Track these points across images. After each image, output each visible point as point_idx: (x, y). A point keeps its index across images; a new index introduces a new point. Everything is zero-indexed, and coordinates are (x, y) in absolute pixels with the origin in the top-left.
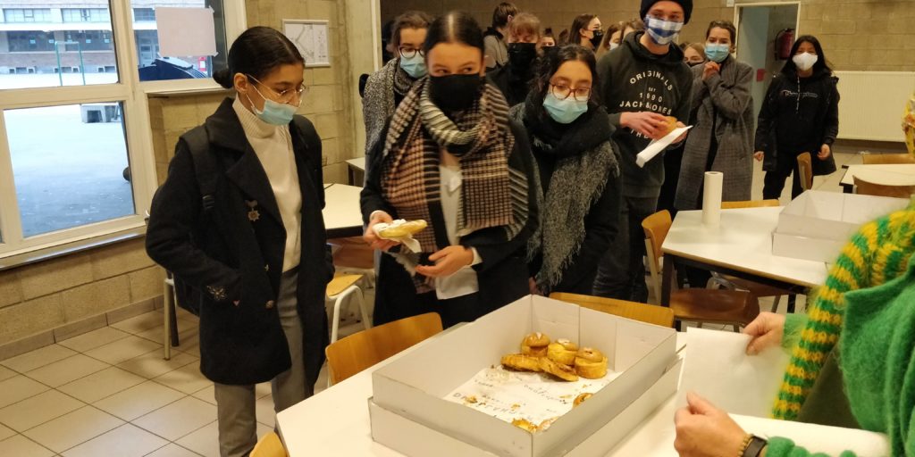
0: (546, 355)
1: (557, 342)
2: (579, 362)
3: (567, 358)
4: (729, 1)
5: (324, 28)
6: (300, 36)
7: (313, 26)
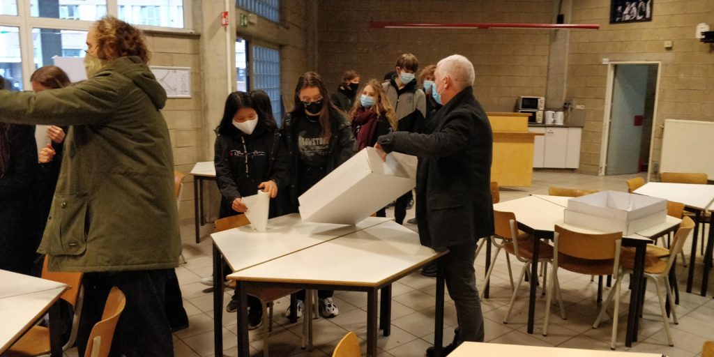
4: (604, 59)
5: (187, 72)
6: (164, 78)
7: (178, 71)
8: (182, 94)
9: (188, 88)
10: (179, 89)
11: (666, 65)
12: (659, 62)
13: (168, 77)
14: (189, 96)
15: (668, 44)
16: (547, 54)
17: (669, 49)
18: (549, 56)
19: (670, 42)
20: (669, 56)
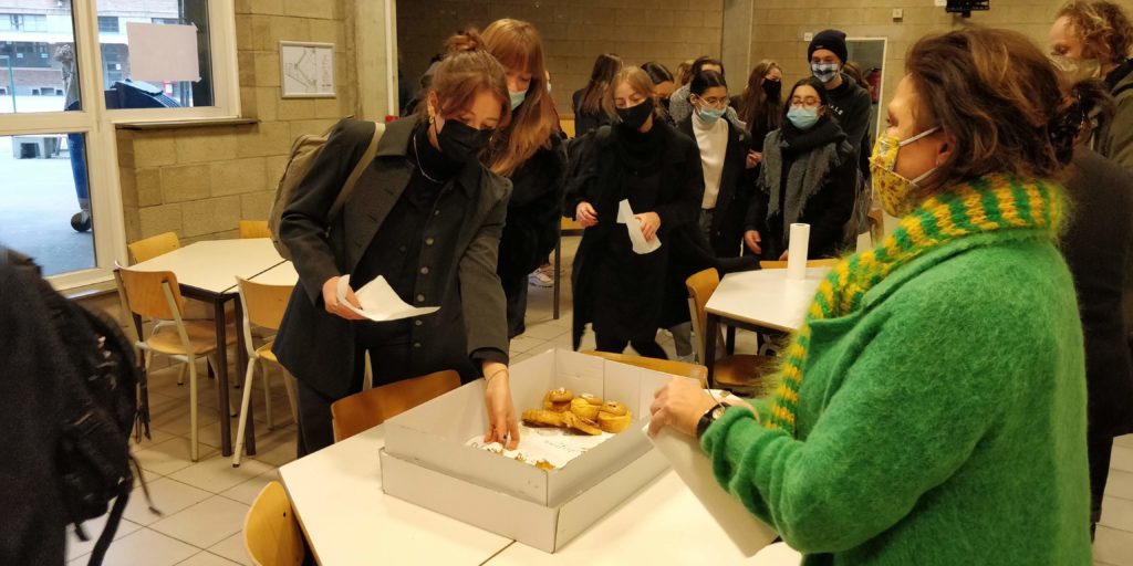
0: (569, 409)
1: (581, 397)
2: (603, 416)
3: (591, 412)
4: (806, 34)
5: (329, 51)
6: (300, 61)
7: (317, 49)
8: (324, 90)
9: (331, 80)
10: (320, 82)
11: (894, 43)
12: (886, 39)
13: (304, 60)
14: (331, 92)
15: (897, 13)
16: (720, 26)
17: (897, 20)
18: (723, 29)
19: (900, 11)
20: (898, 30)
